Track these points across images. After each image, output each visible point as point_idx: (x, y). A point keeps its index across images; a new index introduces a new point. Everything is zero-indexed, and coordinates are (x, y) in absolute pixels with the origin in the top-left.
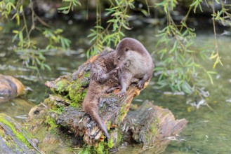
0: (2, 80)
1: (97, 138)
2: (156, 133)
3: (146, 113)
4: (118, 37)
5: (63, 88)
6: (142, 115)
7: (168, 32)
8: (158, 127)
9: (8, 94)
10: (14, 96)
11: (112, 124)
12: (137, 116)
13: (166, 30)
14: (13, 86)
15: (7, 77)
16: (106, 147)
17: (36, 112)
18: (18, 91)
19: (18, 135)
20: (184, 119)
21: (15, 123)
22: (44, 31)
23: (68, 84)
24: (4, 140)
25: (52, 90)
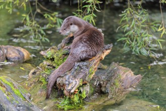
0: (14, 50)
1: (72, 91)
2: (119, 86)
3: (112, 71)
4: (92, 18)
5: (52, 55)
6: (109, 73)
7: (128, 12)
8: (120, 81)
9: (17, 60)
10: (22, 61)
11: (83, 81)
12: (106, 74)
13: (127, 11)
14: (21, 54)
15: (17, 48)
16: (80, 97)
17: (34, 73)
18: (25, 58)
19: (15, 91)
20: (140, 75)
21: (14, 83)
22: (45, 14)
23: (55, 53)
24: (5, 95)
25: (45, 57)
